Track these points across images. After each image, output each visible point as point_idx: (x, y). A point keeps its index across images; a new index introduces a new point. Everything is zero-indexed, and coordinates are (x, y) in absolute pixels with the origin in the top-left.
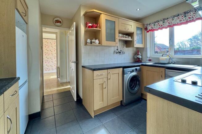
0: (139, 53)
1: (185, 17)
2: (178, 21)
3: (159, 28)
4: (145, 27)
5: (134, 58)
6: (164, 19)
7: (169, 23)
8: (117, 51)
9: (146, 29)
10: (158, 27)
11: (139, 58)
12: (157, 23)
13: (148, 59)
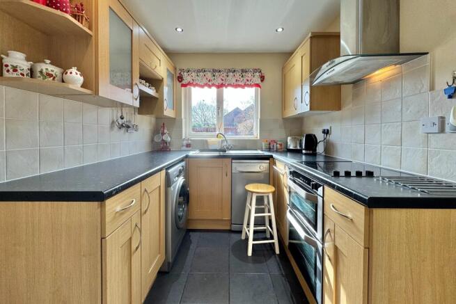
0: (165, 131)
1: (242, 76)
2: (233, 81)
3: (206, 85)
4: (178, 75)
5: (152, 140)
6: (214, 71)
7: (222, 80)
8: (120, 121)
9: (180, 79)
10: (205, 81)
11: (164, 142)
12: (201, 74)
13: (185, 143)
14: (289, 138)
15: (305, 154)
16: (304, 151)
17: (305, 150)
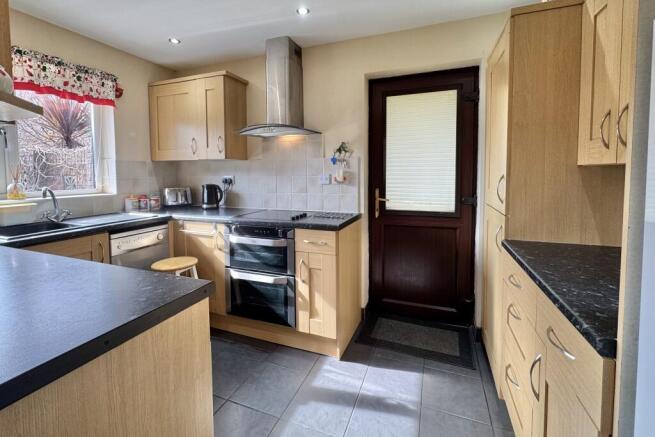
14: (167, 190)
15: (207, 209)
16: (205, 206)
17: (207, 204)
